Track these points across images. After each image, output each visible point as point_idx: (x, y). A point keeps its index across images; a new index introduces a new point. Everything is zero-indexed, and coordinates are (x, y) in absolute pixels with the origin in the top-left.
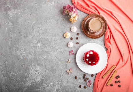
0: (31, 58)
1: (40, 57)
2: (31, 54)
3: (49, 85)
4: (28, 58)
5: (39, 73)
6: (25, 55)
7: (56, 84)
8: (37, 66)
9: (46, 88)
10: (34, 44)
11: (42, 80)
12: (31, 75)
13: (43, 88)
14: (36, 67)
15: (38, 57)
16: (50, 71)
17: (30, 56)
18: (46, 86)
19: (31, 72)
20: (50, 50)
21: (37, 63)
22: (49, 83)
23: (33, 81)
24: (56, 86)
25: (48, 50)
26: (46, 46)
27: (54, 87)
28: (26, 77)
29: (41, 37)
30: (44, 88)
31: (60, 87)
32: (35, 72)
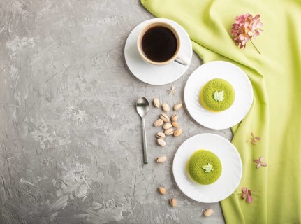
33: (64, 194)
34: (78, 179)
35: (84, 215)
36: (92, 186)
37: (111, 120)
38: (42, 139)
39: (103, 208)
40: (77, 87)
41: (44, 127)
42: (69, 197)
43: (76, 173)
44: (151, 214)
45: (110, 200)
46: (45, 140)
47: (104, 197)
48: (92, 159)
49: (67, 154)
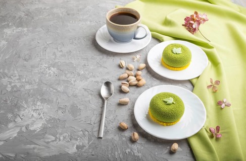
33: (17, 126)
34: (35, 115)
35: (33, 146)
36: (49, 121)
37: (79, 75)
38: (10, 84)
39: (55, 140)
40: (54, 54)
41: (15, 76)
42: (21, 129)
43: (34, 110)
44: (110, 149)
45: (65, 134)
46: (13, 84)
47: (60, 131)
48: (55, 100)
49: (31, 96)
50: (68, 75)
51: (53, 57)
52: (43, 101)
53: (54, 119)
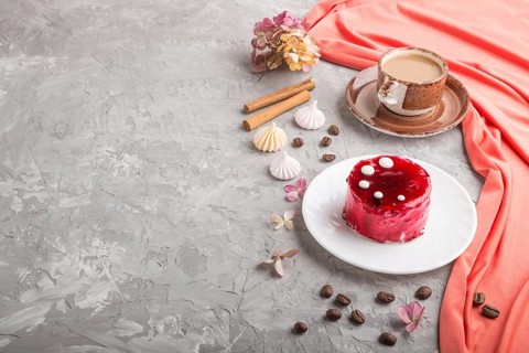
0: (71, 210)
1: (122, 207)
2: (73, 194)
3: (161, 328)
4: (52, 207)
5: (106, 271)
6: (41, 197)
7: (204, 323)
8: (97, 242)
9: (135, 340)
10: (97, 158)
11: (114, 303)
12: (55, 281)
13: (119, 343)
14: (90, 246)
15: (110, 205)
16: (171, 261)
17: (65, 202)
18: (140, 328)
19: (54, 265)
20: (182, 184)
21: (99, 229)
22: (159, 318)
23: (61, 306)
24: (201, 332)
25: (171, 183)
26: (164, 166)
27: (191, 335)
28: (19, 288)
29: (137, 137)
30: (126, 339)
31: (226, 337)
32: (81, 265)
50: (170, 173)
51: (129, 128)
52: (109, 235)
53: (139, 281)
